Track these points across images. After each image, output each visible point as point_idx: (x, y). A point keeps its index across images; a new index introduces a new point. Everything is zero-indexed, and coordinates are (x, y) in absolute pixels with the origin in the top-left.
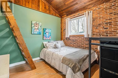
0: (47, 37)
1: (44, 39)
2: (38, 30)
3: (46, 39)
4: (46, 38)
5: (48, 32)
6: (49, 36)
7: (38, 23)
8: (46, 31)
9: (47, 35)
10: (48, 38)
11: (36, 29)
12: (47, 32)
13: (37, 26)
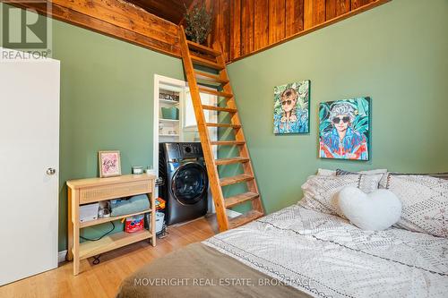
0: (341, 146)
1: (322, 153)
2: (293, 118)
3: (336, 155)
4: (335, 148)
5: (346, 120)
6: (355, 141)
7: (294, 87)
8: (333, 115)
9: (342, 135)
10: (346, 149)
11: (288, 115)
12: (337, 120)
13: (289, 102)
